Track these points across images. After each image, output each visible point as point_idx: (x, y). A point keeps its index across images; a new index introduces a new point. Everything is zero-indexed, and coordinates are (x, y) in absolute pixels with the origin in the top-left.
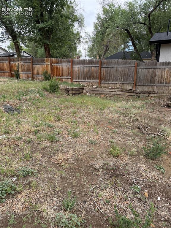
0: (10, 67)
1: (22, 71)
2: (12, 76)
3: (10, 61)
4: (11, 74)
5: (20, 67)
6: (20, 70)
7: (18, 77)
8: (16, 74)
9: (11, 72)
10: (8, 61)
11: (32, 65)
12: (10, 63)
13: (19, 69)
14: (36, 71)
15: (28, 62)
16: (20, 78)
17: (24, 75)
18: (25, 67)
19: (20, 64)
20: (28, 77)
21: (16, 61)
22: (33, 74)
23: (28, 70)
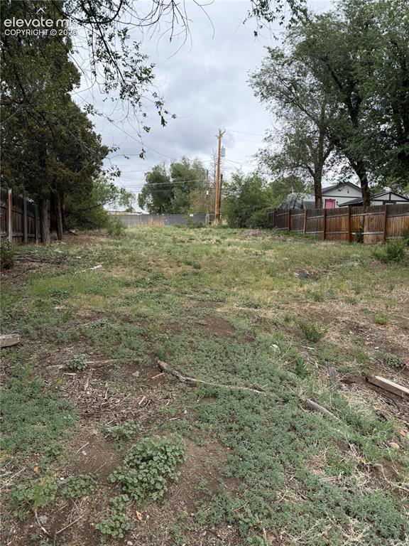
0: (351, 223)
1: (369, 230)
2: (351, 239)
3: (350, 214)
4: (351, 235)
5: (366, 222)
6: (365, 229)
7: (360, 239)
8: (358, 235)
9: (351, 232)
10: (347, 214)
11: (387, 218)
12: (350, 217)
13: (363, 227)
14: (392, 229)
15: (380, 213)
16: (363, 242)
17: (370, 237)
18: (374, 222)
19: (366, 217)
20: (378, 240)
21: (361, 213)
22: (386, 234)
23: (378, 228)
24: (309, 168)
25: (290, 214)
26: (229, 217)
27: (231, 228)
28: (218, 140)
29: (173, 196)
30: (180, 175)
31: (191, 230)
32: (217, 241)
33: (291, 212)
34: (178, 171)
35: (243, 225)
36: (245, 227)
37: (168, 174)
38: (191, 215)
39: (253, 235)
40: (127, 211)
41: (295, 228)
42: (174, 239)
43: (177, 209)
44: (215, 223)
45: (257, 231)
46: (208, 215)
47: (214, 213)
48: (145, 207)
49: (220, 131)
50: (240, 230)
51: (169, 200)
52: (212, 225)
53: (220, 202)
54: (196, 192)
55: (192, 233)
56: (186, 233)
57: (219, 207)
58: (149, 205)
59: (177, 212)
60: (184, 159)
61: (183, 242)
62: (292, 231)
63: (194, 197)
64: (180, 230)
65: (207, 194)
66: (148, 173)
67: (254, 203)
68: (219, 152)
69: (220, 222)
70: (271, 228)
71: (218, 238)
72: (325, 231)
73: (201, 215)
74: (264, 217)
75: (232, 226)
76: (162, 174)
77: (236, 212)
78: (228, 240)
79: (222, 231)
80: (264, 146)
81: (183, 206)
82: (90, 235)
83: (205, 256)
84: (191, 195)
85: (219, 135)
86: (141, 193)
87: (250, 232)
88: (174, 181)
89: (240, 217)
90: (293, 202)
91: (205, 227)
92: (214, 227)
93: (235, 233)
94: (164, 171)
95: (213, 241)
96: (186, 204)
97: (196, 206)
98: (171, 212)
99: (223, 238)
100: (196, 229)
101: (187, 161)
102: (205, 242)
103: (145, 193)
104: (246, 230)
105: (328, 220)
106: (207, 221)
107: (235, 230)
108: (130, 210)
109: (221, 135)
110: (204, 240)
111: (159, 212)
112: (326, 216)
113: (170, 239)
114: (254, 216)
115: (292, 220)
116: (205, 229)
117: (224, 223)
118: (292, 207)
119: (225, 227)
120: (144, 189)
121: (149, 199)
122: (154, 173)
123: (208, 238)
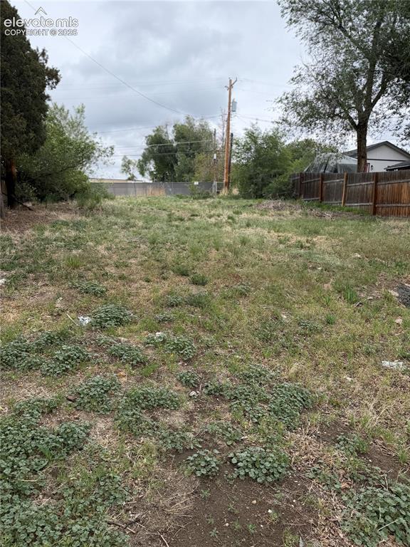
24: (350, 118)
25: (323, 179)
26: (242, 185)
27: (245, 198)
28: (228, 91)
29: (176, 162)
30: (183, 137)
31: (196, 201)
32: (229, 218)
33: (324, 177)
34: (182, 134)
35: (259, 195)
36: (261, 197)
37: (171, 137)
38: (196, 183)
39: (274, 208)
40: (129, 179)
41: (329, 198)
42: (170, 216)
43: (181, 176)
44: (224, 192)
45: (280, 203)
46: (215, 183)
47: (222, 180)
48: (147, 174)
49: (231, 81)
50: (257, 202)
51: (172, 166)
52: (221, 195)
53: (230, 166)
54: (201, 157)
55: (196, 205)
56: (188, 206)
57: (229, 172)
58: (151, 173)
59: (181, 179)
60: (188, 118)
61: (182, 220)
62: (325, 202)
63: (200, 162)
64: (182, 202)
65: (215, 158)
66: (149, 136)
67: (273, 167)
68: (229, 106)
69: (230, 191)
70: (295, 198)
71: (230, 213)
72: (375, 203)
73: (207, 182)
74: (286, 184)
75: (245, 195)
76: (164, 137)
77: (251, 178)
78: (244, 215)
79: (233, 202)
80: (291, 88)
81: (188, 173)
82: (51, 210)
83: (214, 254)
84: (196, 160)
85: (228, 86)
86: (141, 158)
87: (269, 203)
88: (178, 145)
89: (256, 184)
90: (324, 166)
91: (212, 197)
92: (223, 198)
93: (251, 205)
94: (167, 133)
95: (224, 218)
96: (191, 171)
97: (202, 172)
98: (174, 180)
99: (237, 213)
100: (201, 201)
101: (192, 121)
102: (213, 220)
103: (146, 159)
104: (265, 202)
105: (380, 187)
106: (215, 189)
107: (251, 202)
108: (132, 178)
109: (231, 86)
110: (210, 217)
111: (163, 180)
112: (377, 182)
113: (164, 215)
114: (274, 184)
115: (324, 189)
116: (212, 200)
117: (235, 191)
118: (322, 171)
119: (236, 198)
120: (144, 154)
121: (151, 166)
122: (155, 135)
123: (217, 213)
